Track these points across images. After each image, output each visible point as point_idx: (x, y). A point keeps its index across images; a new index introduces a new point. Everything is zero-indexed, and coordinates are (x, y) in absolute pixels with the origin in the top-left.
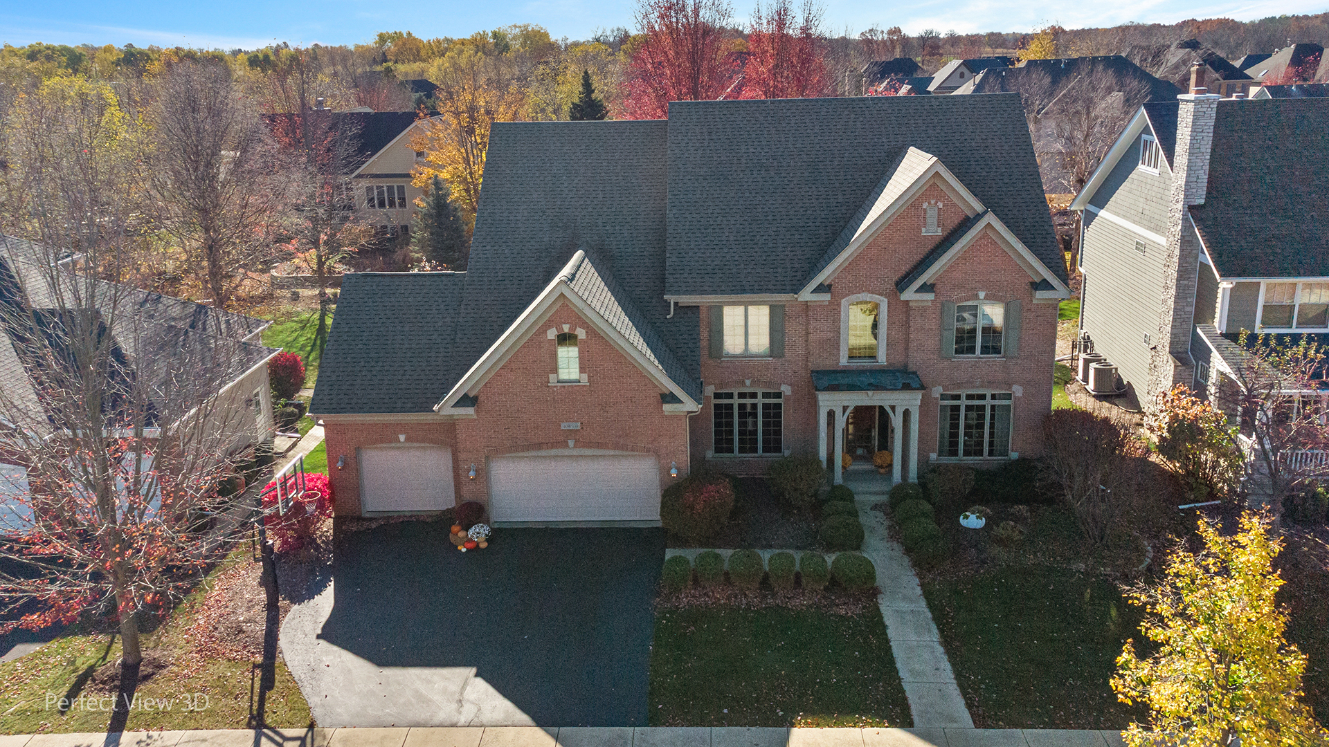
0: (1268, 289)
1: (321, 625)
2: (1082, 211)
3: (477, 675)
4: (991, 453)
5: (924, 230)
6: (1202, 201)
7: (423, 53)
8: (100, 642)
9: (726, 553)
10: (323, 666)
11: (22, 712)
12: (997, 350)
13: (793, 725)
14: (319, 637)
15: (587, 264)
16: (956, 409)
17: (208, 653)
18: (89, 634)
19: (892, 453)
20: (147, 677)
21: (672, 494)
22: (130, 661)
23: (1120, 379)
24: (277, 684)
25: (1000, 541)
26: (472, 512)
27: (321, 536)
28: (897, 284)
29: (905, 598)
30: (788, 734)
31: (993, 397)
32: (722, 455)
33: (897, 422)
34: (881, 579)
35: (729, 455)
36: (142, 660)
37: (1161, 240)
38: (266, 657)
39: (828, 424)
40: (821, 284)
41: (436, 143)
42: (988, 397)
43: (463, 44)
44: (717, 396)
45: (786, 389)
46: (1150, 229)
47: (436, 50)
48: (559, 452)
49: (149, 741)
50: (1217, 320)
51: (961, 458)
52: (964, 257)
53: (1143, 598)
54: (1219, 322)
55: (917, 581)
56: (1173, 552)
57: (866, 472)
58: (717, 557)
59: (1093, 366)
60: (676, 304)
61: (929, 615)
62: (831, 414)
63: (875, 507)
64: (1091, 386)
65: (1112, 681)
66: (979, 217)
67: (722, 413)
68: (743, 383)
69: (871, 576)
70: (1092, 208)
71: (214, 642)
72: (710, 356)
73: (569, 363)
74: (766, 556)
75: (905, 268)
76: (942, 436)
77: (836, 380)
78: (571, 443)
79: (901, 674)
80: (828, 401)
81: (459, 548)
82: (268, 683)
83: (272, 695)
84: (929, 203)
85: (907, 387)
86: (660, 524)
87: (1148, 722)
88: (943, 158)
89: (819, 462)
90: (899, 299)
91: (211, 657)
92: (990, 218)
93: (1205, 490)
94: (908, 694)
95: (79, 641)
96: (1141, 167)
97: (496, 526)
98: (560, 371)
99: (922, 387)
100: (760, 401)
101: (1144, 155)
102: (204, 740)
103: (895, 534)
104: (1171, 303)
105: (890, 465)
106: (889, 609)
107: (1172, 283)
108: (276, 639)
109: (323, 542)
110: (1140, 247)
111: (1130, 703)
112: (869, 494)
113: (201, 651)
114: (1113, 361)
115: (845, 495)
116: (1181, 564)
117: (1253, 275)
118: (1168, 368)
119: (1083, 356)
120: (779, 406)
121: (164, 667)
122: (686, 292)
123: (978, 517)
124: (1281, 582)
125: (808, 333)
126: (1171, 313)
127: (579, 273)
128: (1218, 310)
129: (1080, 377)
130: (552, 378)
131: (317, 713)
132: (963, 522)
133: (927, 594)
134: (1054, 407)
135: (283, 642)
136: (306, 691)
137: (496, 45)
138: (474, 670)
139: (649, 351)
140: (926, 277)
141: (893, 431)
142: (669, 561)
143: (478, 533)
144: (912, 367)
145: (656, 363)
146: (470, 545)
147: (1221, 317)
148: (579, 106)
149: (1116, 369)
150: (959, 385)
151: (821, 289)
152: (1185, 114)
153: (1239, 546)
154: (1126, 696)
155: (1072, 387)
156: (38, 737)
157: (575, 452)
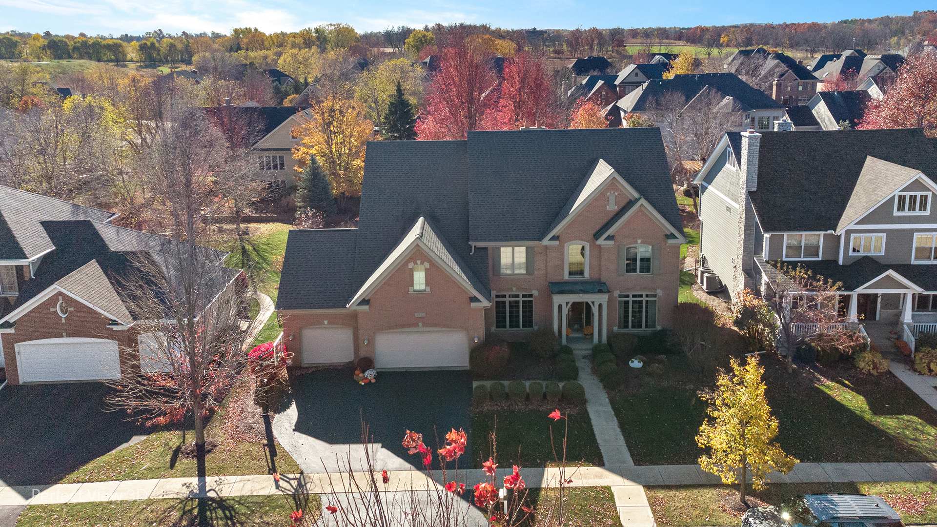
0: (788, 238)
1: (294, 425)
2: (699, 184)
3: (382, 447)
4: (647, 326)
5: (608, 207)
6: (755, 189)
7: (266, 43)
8: (178, 434)
9: (506, 383)
10: (300, 444)
11: (150, 469)
12: (648, 270)
13: (545, 467)
14: (294, 430)
15: (427, 226)
16: (627, 303)
17: (238, 439)
18: (170, 430)
19: (593, 327)
20: (209, 451)
21: (475, 352)
22: (200, 443)
23: (721, 283)
24: (278, 454)
25: (650, 374)
26: (367, 363)
27: (282, 378)
28: (594, 235)
29: (601, 405)
30: (543, 471)
31: (647, 296)
32: (500, 329)
33: (595, 310)
34: (588, 395)
35: (503, 329)
36: (205, 442)
37: (737, 206)
38: (268, 441)
39: (559, 312)
40: (554, 236)
41: (308, 132)
42: (644, 296)
43: (294, 37)
44: (497, 296)
45: (535, 293)
46: (732, 199)
47: (275, 41)
48: (415, 329)
49: (221, 481)
50: (764, 253)
51: (630, 330)
52: (628, 222)
53: (708, 397)
54: (765, 255)
55: (606, 395)
56: (719, 375)
57: (579, 338)
58: (502, 385)
59: (706, 275)
60: (475, 247)
61: (613, 413)
62: (560, 307)
63: (584, 357)
64: (704, 287)
65: (696, 438)
66: (637, 200)
67: (500, 305)
68: (512, 290)
69: (583, 392)
70: (705, 184)
71: (239, 434)
72: (494, 274)
73: (419, 280)
74: (527, 384)
75: (598, 227)
76: (620, 318)
77: (561, 288)
78: (420, 324)
79: (599, 442)
80: (558, 299)
81: (360, 383)
82: (273, 453)
83: (277, 459)
84: (611, 193)
85: (600, 291)
86: (468, 368)
87: (710, 455)
88: (617, 170)
89: (553, 333)
90: (595, 244)
91: (239, 441)
92: (643, 201)
93: (758, 346)
94: (602, 451)
95: (166, 435)
96: (727, 165)
97: (378, 370)
98: (415, 285)
99: (608, 292)
100: (521, 299)
101: (729, 159)
102: (249, 480)
103: (595, 372)
104: (742, 242)
105: (592, 334)
106: (592, 410)
107: (742, 232)
108: (272, 432)
109: (284, 381)
110: (728, 209)
111: (704, 447)
112: (581, 350)
113: (233, 438)
114: (717, 273)
115: (568, 351)
116: (723, 380)
117: (780, 231)
118: (742, 278)
119: (701, 269)
120: (531, 302)
121: (217, 446)
122: (481, 240)
123: (639, 362)
124: (765, 387)
125: (547, 262)
126: (742, 248)
127: (424, 231)
128: (764, 248)
129: (699, 281)
130: (411, 289)
131: (303, 467)
132: (631, 365)
133: (612, 402)
134: (679, 301)
135: (275, 433)
136: (294, 456)
137: (318, 38)
138: (380, 445)
139: (463, 275)
140: (610, 232)
141: (593, 315)
142: (475, 389)
143: (370, 374)
144: (603, 280)
145: (467, 280)
146: (367, 381)
147: (765, 252)
148: (394, 103)
149: (718, 277)
150: (629, 289)
151: (554, 238)
152: (745, 143)
153: (747, 371)
154: (702, 444)
155: (695, 287)
156: (163, 480)
157: (422, 330)
